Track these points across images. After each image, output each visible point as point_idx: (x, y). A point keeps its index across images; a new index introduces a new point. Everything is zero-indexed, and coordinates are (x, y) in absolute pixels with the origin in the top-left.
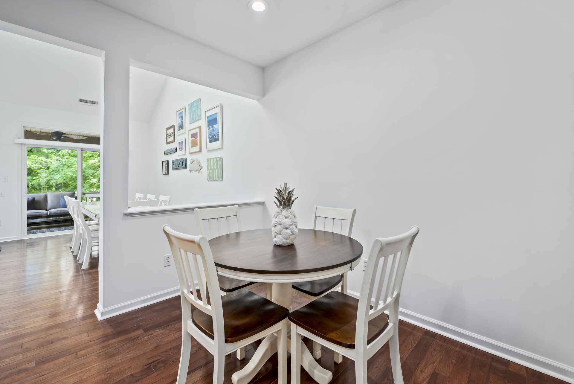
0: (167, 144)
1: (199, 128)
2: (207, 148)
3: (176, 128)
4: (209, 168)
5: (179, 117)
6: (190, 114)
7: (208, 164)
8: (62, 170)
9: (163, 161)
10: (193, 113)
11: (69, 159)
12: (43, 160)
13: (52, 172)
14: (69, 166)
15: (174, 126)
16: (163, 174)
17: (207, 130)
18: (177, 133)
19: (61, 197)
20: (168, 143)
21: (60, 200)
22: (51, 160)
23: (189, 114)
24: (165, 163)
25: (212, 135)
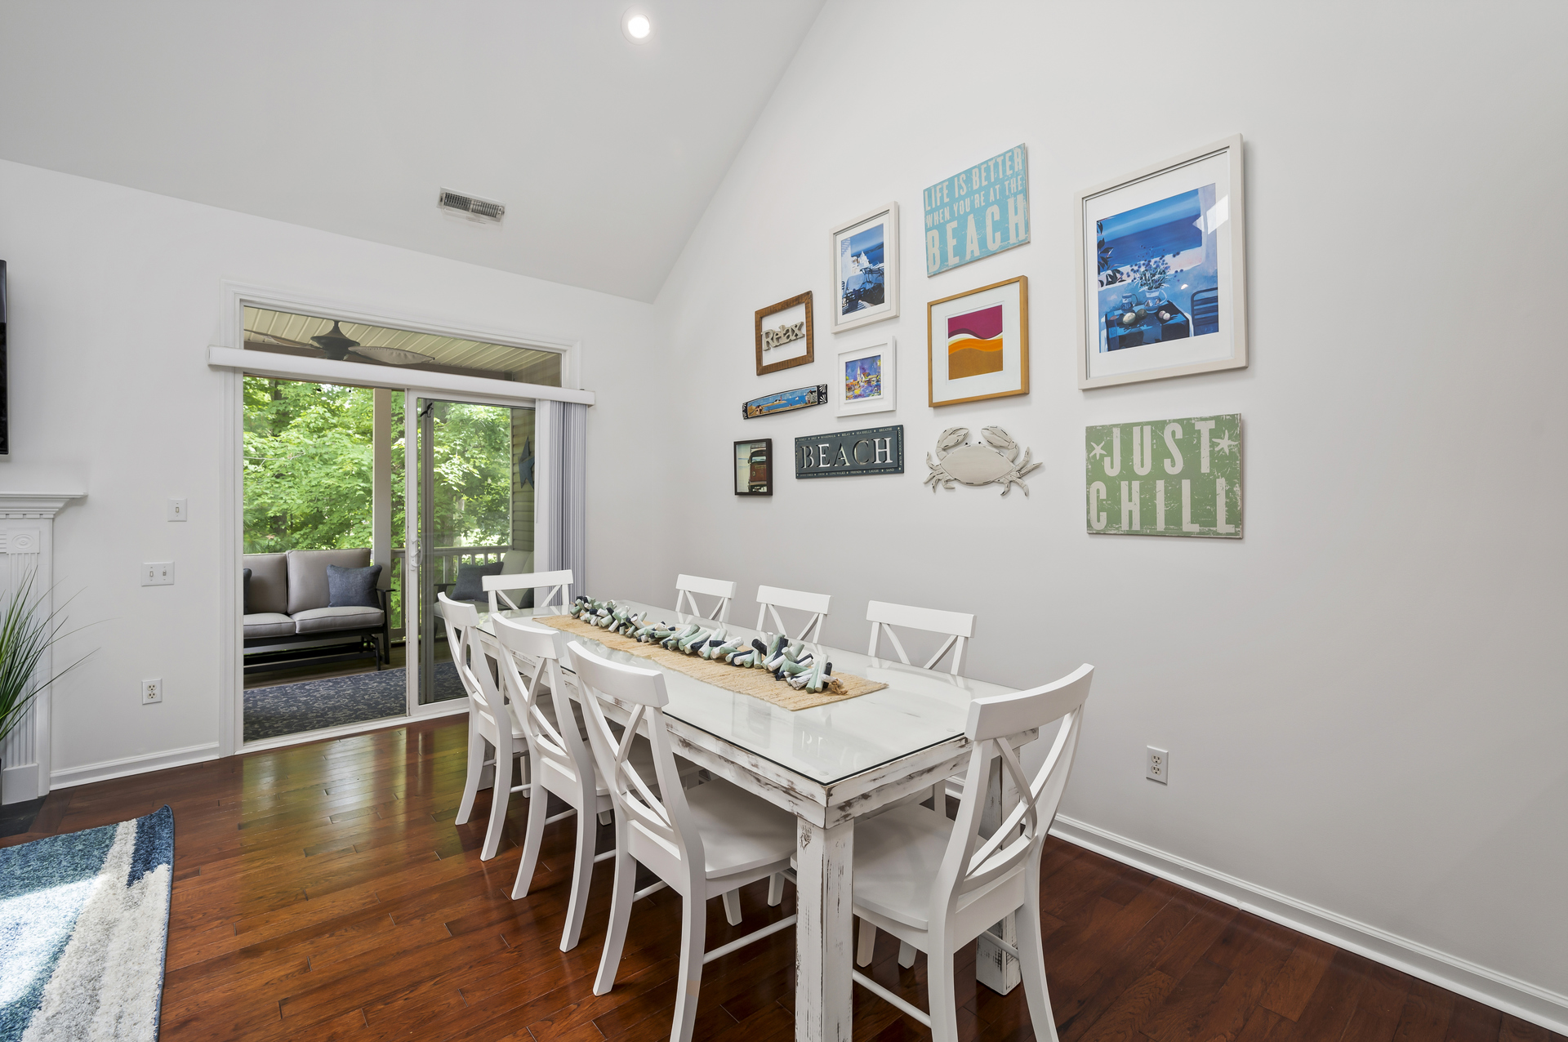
0: (758, 374)
1: (1016, 287)
2: (1087, 376)
3: (827, 304)
4: (1112, 469)
5: (849, 252)
6: (935, 233)
7: (1098, 450)
8: (306, 472)
9: (736, 444)
10: (963, 226)
11: (325, 439)
12: (252, 441)
13: (278, 480)
14: (325, 462)
15: (809, 295)
16: (736, 493)
17: (1094, 289)
18: (836, 324)
19: (332, 566)
20: (763, 370)
21: (327, 577)
22: (275, 443)
23: (927, 230)
24: (745, 453)
25: (1136, 309)
